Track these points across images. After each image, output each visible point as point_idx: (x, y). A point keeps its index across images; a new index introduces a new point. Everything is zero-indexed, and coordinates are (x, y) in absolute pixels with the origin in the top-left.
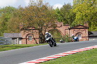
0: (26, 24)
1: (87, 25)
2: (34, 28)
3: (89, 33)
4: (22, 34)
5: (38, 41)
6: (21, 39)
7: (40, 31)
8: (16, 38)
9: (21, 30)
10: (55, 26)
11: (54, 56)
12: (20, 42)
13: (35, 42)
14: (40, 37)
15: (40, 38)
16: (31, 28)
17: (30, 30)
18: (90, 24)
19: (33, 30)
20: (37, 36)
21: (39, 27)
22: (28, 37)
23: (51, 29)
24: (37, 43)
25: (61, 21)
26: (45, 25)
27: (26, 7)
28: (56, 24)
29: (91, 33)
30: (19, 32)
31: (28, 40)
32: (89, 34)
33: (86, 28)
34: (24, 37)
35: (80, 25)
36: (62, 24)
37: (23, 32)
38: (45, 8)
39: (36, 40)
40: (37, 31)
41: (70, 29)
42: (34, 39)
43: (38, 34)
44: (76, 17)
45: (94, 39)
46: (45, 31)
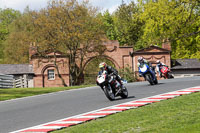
0: (43, 44)
1: (168, 46)
2: (59, 52)
3: (172, 63)
4: (34, 67)
5: (67, 80)
6: (32, 76)
7: (72, 59)
8: (22, 75)
9: (32, 57)
10: (101, 50)
12: (31, 82)
13: (61, 82)
14: (70, 72)
15: (72, 74)
16: (53, 54)
17: (52, 57)
19: (58, 57)
20: (65, 69)
21: (69, 52)
22: (46, 73)
23: (94, 54)
24: (66, 85)
25: (115, 38)
26: (81, 46)
27: (42, 11)
28: (104, 44)
29: (177, 64)
30: (28, 62)
31: (46, 78)
32: (172, 66)
33: (167, 53)
34: (39, 72)
35: (153, 47)
36: (117, 44)
37: (35, 61)
38: (82, 12)
39: (64, 78)
40: (65, 59)
41: (132, 55)
42: (60, 76)
43: (67, 65)
44: (146, 30)
45: (182, 76)
46: (82, 59)
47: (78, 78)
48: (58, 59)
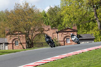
0: (12, 28)
1: (76, 28)
2: (20, 32)
4: (8, 39)
5: (25, 46)
6: (7, 44)
7: (27, 35)
8: (2, 44)
9: (7, 35)
10: (42, 30)
11: (42, 61)
12: (7, 47)
13: (22, 47)
15: (27, 43)
16: (17, 33)
17: (17, 34)
18: (79, 27)
20: (23, 40)
21: (25, 31)
22: (14, 42)
23: (38, 33)
24: (24, 48)
25: (48, 24)
26: (32, 29)
27: (11, 11)
28: (43, 27)
29: (80, 37)
30: (5, 37)
31: (14, 45)
33: (75, 31)
34: (10, 42)
35: (68, 28)
36: (50, 27)
37: (9, 36)
38: (31, 11)
39: (23, 44)
40: (23, 35)
41: (57, 33)
42: (21, 44)
43: (24, 38)
44: (64, 20)
45: (83, 43)
46: (32, 35)
47: (30, 44)
48: (20, 35)
